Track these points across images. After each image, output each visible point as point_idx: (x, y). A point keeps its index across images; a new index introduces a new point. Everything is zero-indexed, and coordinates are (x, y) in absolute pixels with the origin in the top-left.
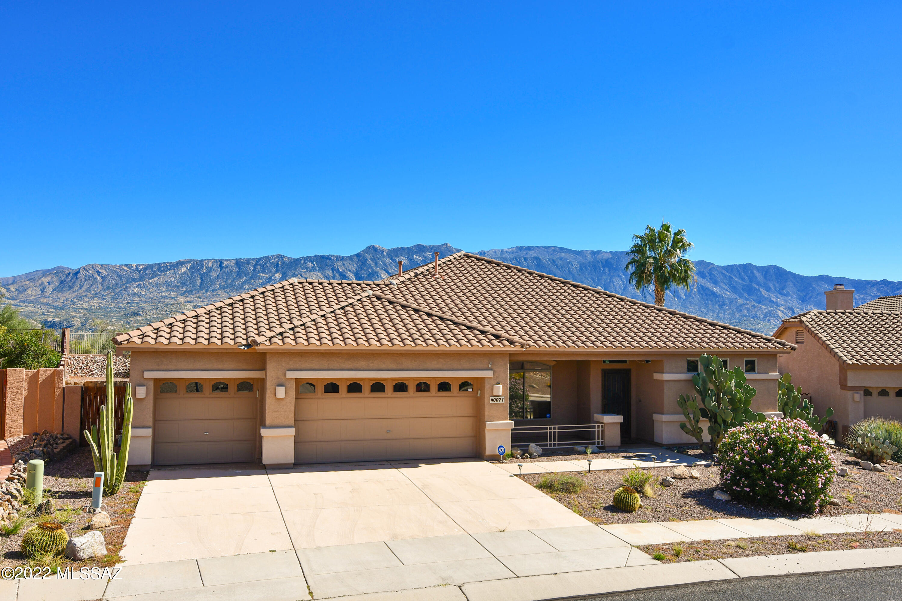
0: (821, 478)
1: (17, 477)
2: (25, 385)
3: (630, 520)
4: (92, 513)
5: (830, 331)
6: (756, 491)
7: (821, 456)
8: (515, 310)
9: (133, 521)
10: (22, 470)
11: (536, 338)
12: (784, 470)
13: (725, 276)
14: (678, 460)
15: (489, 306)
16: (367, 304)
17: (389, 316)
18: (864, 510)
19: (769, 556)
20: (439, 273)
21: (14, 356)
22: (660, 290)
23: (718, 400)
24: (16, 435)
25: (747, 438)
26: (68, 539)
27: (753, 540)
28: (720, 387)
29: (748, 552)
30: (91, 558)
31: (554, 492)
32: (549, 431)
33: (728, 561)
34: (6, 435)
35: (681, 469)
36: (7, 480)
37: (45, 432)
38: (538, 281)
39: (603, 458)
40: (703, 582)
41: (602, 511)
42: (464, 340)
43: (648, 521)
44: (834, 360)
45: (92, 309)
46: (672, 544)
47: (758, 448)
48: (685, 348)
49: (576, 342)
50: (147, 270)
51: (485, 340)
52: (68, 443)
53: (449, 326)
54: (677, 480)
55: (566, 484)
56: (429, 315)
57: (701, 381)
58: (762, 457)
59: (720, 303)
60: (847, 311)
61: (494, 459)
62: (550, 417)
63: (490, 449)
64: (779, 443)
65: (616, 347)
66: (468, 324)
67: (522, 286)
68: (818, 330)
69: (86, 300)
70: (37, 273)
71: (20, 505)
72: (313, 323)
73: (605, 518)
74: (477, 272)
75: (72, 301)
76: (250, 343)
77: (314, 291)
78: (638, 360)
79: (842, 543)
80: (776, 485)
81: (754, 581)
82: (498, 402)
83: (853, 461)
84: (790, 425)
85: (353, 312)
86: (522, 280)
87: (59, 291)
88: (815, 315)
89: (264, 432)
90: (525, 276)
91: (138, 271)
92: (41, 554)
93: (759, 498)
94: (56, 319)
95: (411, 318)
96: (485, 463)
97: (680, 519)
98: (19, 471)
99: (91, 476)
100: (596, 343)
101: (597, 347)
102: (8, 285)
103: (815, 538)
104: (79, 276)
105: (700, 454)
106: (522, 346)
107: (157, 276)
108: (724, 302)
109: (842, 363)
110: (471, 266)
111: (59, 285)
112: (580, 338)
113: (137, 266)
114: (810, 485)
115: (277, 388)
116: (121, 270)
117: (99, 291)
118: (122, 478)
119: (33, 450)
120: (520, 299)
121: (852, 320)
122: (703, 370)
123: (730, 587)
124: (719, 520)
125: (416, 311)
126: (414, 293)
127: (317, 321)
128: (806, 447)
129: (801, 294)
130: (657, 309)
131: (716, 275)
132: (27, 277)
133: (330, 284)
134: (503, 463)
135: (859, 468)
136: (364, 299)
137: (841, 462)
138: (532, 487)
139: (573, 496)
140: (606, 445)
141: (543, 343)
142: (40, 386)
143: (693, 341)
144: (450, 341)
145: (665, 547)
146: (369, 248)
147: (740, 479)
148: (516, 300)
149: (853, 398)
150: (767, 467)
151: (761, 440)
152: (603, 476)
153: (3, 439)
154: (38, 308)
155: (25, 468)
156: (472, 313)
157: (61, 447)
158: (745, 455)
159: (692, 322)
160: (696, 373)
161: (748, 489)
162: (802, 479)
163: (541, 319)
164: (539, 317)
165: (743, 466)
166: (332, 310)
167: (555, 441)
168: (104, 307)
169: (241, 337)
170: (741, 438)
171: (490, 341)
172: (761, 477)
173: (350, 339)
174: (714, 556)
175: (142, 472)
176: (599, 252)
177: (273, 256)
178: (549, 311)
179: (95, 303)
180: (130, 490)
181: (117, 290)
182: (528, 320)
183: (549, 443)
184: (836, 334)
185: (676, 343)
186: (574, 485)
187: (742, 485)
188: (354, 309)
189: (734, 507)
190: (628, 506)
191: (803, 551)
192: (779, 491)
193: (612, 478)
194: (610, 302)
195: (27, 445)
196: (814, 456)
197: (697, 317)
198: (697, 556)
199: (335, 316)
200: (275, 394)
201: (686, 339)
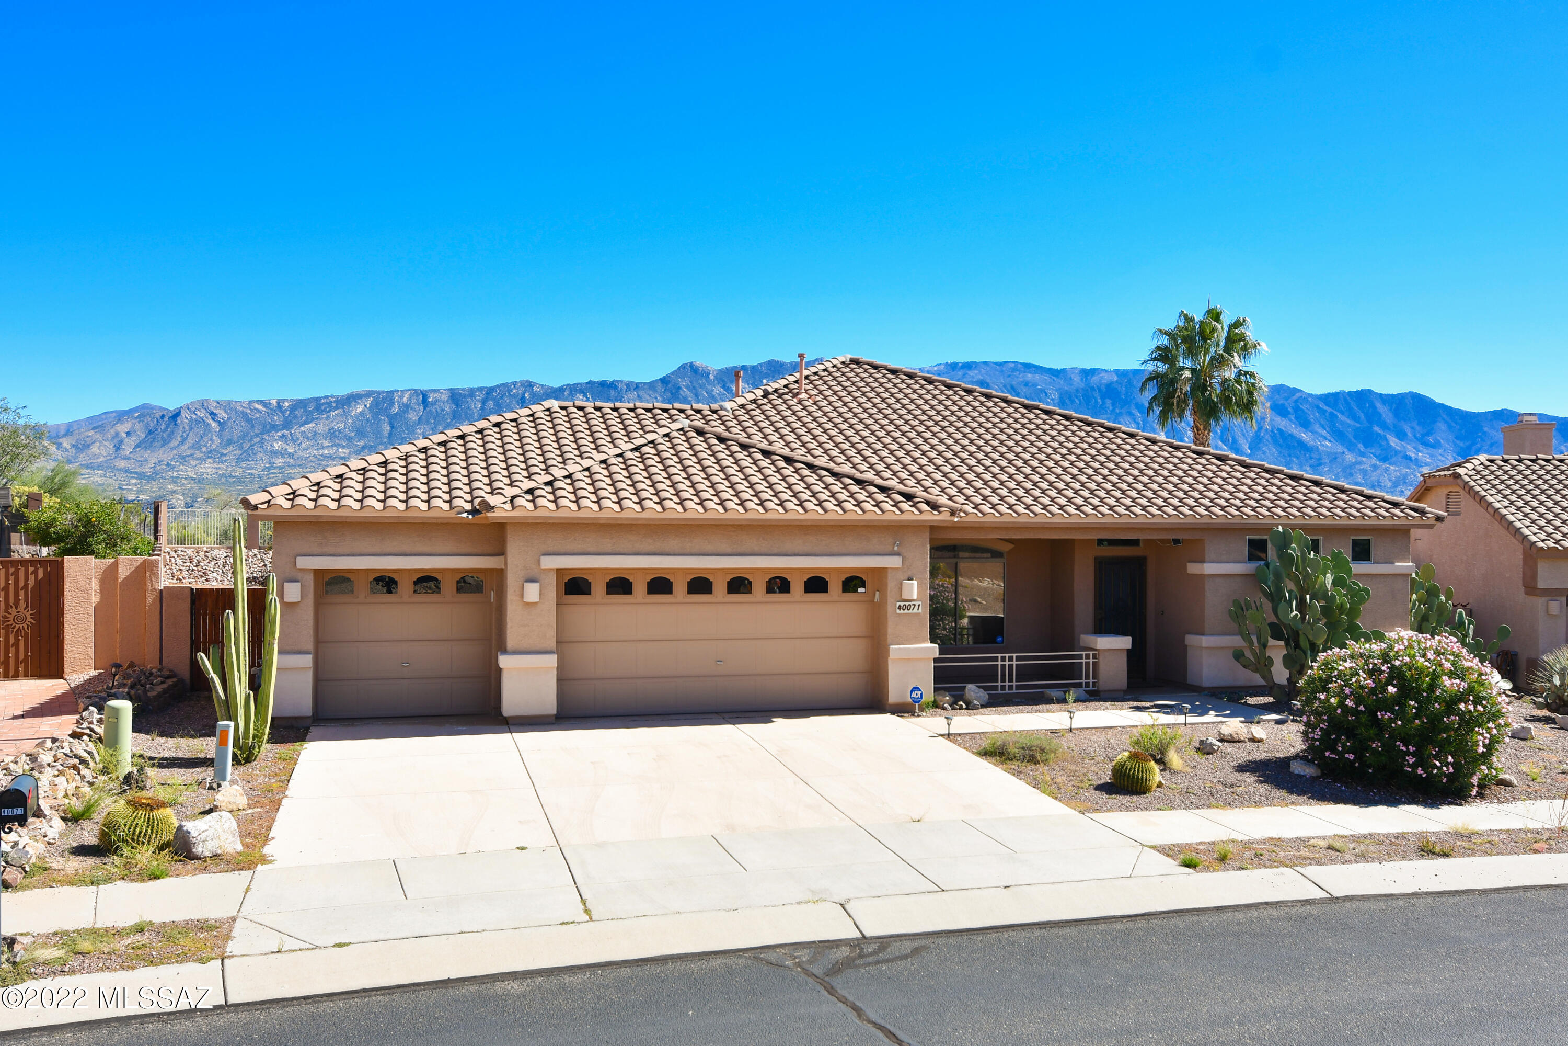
0: (1483, 736)
1: (88, 731)
2: (95, 585)
3: (1141, 806)
4: (214, 789)
5: (1508, 492)
6: (1366, 759)
7: (1484, 698)
8: (940, 454)
9: (284, 801)
10: (95, 722)
11: (978, 500)
12: (1417, 721)
13: (1323, 412)
14: (1228, 712)
15: (894, 447)
16: (679, 441)
17: (718, 462)
18: (1560, 794)
19: (1384, 863)
20: (806, 391)
21: (74, 541)
22: (1201, 427)
23: (1302, 606)
24: (83, 670)
25: (1351, 668)
26: (176, 825)
27: (1358, 839)
28: (1306, 586)
29: (1348, 857)
30: (216, 856)
31: (1008, 762)
32: (1000, 663)
33: (1313, 871)
34: (65, 670)
35: (1234, 725)
36: (71, 736)
37: (132, 665)
38: (982, 403)
39: (1096, 709)
40: (1266, 903)
41: (1093, 791)
42: (849, 502)
43: (1172, 808)
44: (1515, 543)
45: (204, 479)
46: (1214, 843)
47: (1370, 683)
48: (1245, 517)
49: (1049, 508)
50: (296, 409)
51: (887, 502)
52: (171, 683)
53: (824, 479)
54: (1226, 744)
55: (1030, 748)
56: (789, 460)
57: (1271, 576)
58: (1378, 700)
59: (1313, 462)
60: (1540, 456)
61: (902, 710)
62: (1002, 642)
63: (896, 692)
64: (1408, 674)
65: (1120, 515)
66: (858, 475)
67: (953, 413)
68: (1485, 491)
69: (193, 463)
70: (108, 416)
71: (95, 775)
72: (587, 474)
73: (1097, 803)
74: (873, 389)
75: (168, 465)
76: (478, 507)
77: (587, 422)
78: (1159, 540)
79: (1517, 845)
80: (1401, 748)
81: (1357, 903)
82: (911, 611)
83: (1543, 717)
84: (1429, 643)
85: (655, 455)
86: (954, 403)
87: (145, 447)
88: (1482, 464)
89: (504, 661)
90: (959, 395)
91: (281, 411)
92: (132, 848)
93: (1370, 771)
94: (141, 497)
95: (757, 465)
96: (888, 717)
97: (1229, 804)
98: (91, 723)
99: (211, 733)
100: (1084, 508)
101: (1087, 515)
102: (58, 437)
103: (1470, 835)
104: (179, 421)
105: (1268, 703)
106: (953, 513)
107: (313, 419)
108: (1320, 459)
109: (1528, 547)
110: (862, 379)
111: (146, 437)
112: (1056, 500)
113: (278, 402)
114: (1462, 748)
115: (526, 584)
116: (251, 409)
117: (214, 446)
118: (263, 734)
119: (113, 691)
120: (950, 435)
121: (1548, 472)
122: (1275, 558)
123: (1314, 910)
124: (1298, 807)
125: (766, 454)
126: (762, 425)
127: (593, 470)
128: (1458, 681)
129: (1461, 444)
130: (1194, 452)
131: (1306, 410)
132: (89, 424)
133: (615, 409)
134: (919, 716)
135: (1554, 728)
136: (675, 434)
137: (1522, 719)
138: (970, 754)
139: (1041, 768)
140: (1101, 689)
141: (990, 508)
142: (120, 587)
143: (1258, 505)
144: (825, 504)
145: (1201, 847)
146: (683, 367)
147: (1338, 739)
148: (943, 435)
149: (1547, 610)
150: (1386, 717)
151: (1376, 671)
152: (1094, 738)
153: (62, 677)
154: (111, 477)
155: (101, 718)
156: (865, 459)
157: (159, 689)
158: (1347, 697)
159: (1257, 474)
160: (1262, 563)
161: (1351, 757)
162: (1449, 737)
163: (987, 468)
164: (983, 465)
165: (1343, 716)
166: (619, 451)
167: (1010, 680)
168: (223, 474)
169: (462, 498)
170: (1340, 668)
171: (896, 504)
172: (1376, 735)
173: (651, 499)
174: (1288, 862)
175: (298, 729)
176: (1093, 372)
177: (514, 383)
178: (1002, 455)
179: (208, 468)
180: (278, 756)
181: (246, 446)
182: (964, 469)
183: (999, 684)
184: (1519, 497)
185: (1228, 509)
186: (1043, 750)
187: (1340, 749)
188: (657, 450)
189: (1326, 787)
190: (1137, 782)
191: (1446, 855)
192: (1407, 758)
193: (1111, 741)
194: (1110, 439)
195: (101, 684)
196: (1471, 698)
197: (1267, 465)
198: (1257, 862)
199: (624, 463)
200: (522, 596)
201: (1245, 501)
